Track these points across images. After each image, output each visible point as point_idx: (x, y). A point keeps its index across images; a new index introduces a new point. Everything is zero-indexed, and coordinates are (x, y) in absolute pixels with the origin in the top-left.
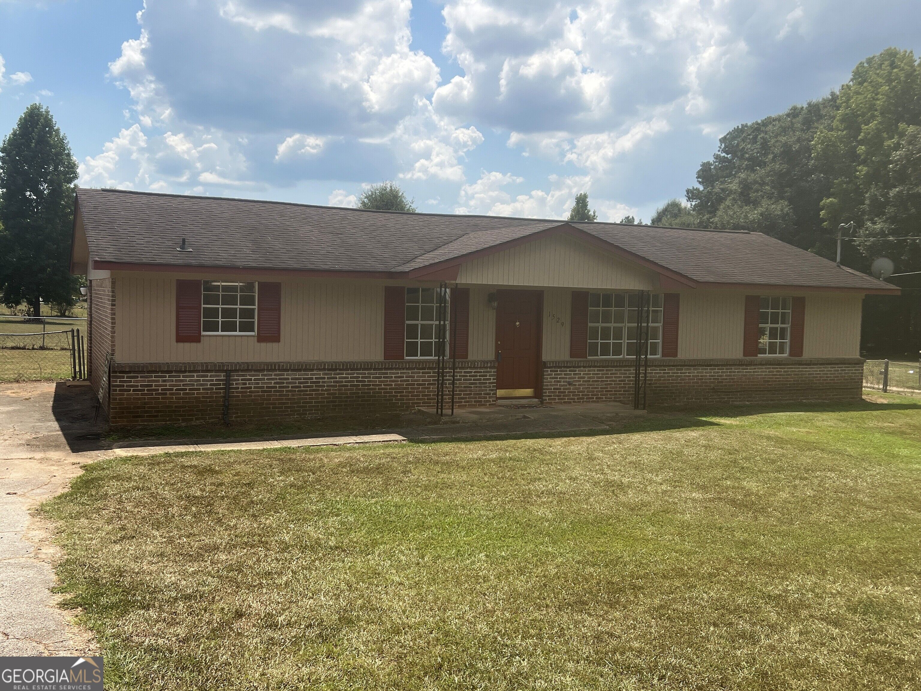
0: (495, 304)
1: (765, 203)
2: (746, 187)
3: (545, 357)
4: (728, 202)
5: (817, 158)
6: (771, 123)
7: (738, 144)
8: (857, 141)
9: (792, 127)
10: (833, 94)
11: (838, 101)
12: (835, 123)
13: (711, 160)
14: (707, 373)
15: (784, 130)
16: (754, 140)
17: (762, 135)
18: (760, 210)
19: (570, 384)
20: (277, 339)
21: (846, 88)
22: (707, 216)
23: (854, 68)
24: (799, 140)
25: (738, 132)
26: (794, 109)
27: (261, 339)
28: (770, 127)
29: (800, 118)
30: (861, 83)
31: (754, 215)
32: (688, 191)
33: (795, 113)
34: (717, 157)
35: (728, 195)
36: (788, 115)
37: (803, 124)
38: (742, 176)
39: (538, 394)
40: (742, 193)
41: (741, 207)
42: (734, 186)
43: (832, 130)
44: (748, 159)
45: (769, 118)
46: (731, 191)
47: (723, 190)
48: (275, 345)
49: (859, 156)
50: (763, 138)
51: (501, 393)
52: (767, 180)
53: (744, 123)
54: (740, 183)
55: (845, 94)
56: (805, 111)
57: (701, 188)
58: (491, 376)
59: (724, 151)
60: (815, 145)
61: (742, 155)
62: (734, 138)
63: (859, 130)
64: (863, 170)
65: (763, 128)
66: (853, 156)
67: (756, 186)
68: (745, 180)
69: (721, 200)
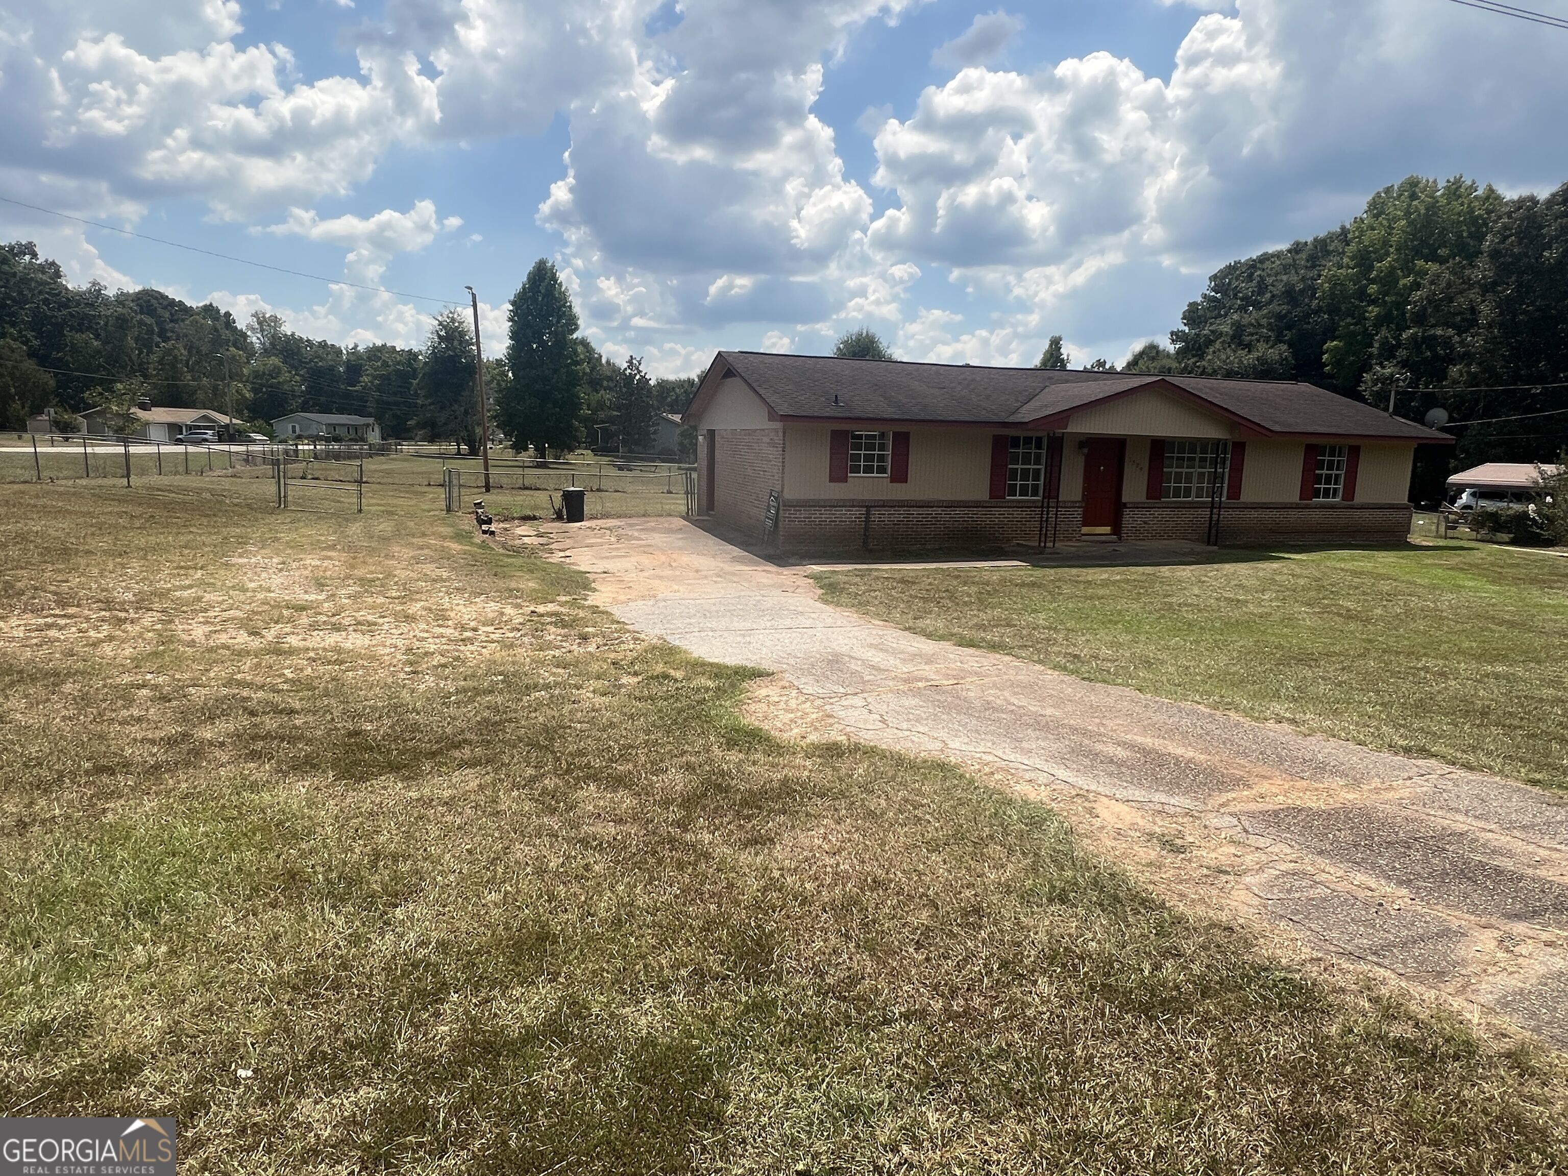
0: (1086, 451)
1: (1261, 347)
2: (1239, 329)
3: (1124, 499)
4: (1218, 345)
5: (1321, 299)
6: (1268, 259)
7: (1230, 283)
8: (1368, 279)
9: (1294, 265)
10: (1343, 228)
11: (1349, 236)
12: (1345, 260)
13: (1199, 300)
14: (1267, 514)
15: (1286, 269)
16: (1250, 277)
17: (1259, 273)
18: (1255, 355)
19: (1145, 523)
20: (905, 480)
21: (1359, 221)
22: (1193, 360)
23: (1369, 198)
24: (1303, 279)
25: (1231, 270)
26: (1297, 244)
27: (894, 479)
28: (1268, 264)
29: (1304, 256)
30: (1376, 216)
31: (1249, 359)
32: (1172, 333)
33: (1297, 249)
34: (1205, 296)
35: (1218, 338)
36: (1289, 251)
37: (1308, 261)
38: (1235, 317)
39: (1117, 531)
40: (1233, 337)
41: (1235, 351)
42: (1226, 328)
43: (1340, 267)
44: (1242, 299)
45: (1265, 254)
46: (1221, 333)
47: (1212, 331)
48: (904, 485)
49: (1370, 296)
50: (1260, 276)
51: (1085, 530)
52: (1264, 322)
53: (1237, 259)
54: (1233, 324)
55: (1357, 228)
56: (1310, 246)
57: (1186, 329)
58: (1078, 514)
59: (1213, 290)
60: (1322, 285)
61: (1235, 295)
62: (1226, 277)
63: (1371, 267)
64: (1373, 311)
65: (1258, 265)
66: (1362, 294)
67: (1251, 330)
68: (1238, 322)
69: (1209, 342)
